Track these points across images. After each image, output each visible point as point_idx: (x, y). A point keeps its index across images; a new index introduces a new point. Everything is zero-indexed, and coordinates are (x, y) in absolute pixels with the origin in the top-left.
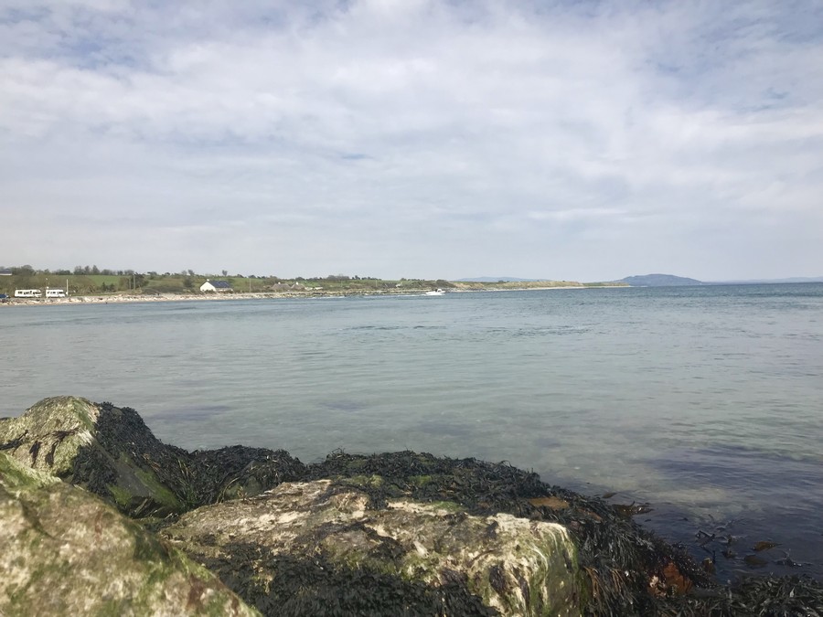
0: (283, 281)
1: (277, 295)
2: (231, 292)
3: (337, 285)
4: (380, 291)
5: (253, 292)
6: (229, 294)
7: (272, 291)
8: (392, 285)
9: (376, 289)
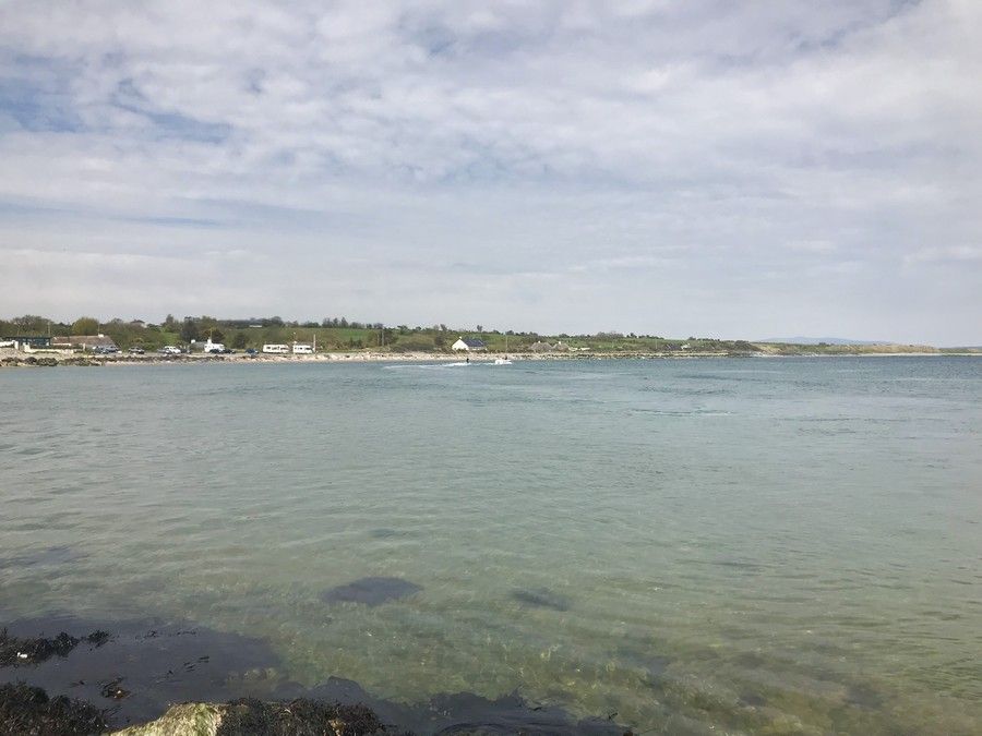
0: (543, 339)
1: (536, 356)
2: (485, 352)
3: (607, 345)
4: (661, 354)
5: (510, 352)
6: (483, 354)
7: (531, 351)
8: (676, 346)
9: (656, 351)
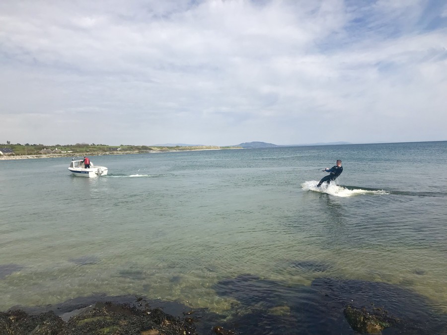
0: (47, 148)
1: (44, 156)
2: (13, 155)
3: (82, 149)
4: (108, 153)
5: (28, 154)
6: (12, 156)
7: (41, 154)
8: (115, 149)
9: (106, 151)
